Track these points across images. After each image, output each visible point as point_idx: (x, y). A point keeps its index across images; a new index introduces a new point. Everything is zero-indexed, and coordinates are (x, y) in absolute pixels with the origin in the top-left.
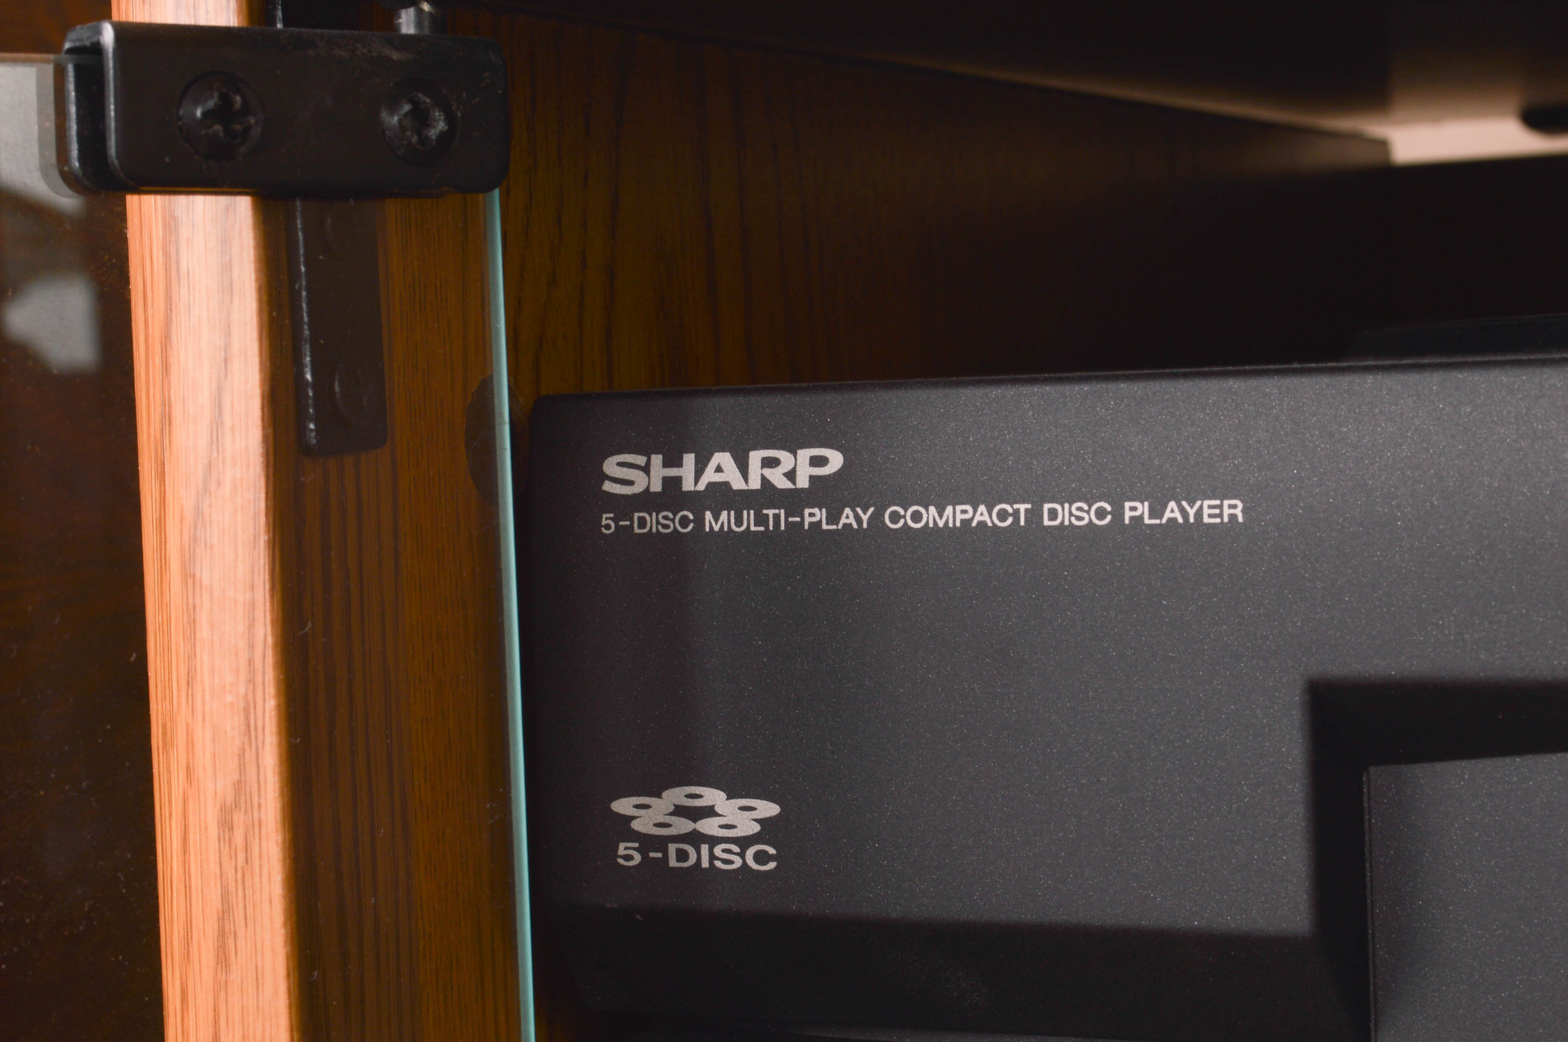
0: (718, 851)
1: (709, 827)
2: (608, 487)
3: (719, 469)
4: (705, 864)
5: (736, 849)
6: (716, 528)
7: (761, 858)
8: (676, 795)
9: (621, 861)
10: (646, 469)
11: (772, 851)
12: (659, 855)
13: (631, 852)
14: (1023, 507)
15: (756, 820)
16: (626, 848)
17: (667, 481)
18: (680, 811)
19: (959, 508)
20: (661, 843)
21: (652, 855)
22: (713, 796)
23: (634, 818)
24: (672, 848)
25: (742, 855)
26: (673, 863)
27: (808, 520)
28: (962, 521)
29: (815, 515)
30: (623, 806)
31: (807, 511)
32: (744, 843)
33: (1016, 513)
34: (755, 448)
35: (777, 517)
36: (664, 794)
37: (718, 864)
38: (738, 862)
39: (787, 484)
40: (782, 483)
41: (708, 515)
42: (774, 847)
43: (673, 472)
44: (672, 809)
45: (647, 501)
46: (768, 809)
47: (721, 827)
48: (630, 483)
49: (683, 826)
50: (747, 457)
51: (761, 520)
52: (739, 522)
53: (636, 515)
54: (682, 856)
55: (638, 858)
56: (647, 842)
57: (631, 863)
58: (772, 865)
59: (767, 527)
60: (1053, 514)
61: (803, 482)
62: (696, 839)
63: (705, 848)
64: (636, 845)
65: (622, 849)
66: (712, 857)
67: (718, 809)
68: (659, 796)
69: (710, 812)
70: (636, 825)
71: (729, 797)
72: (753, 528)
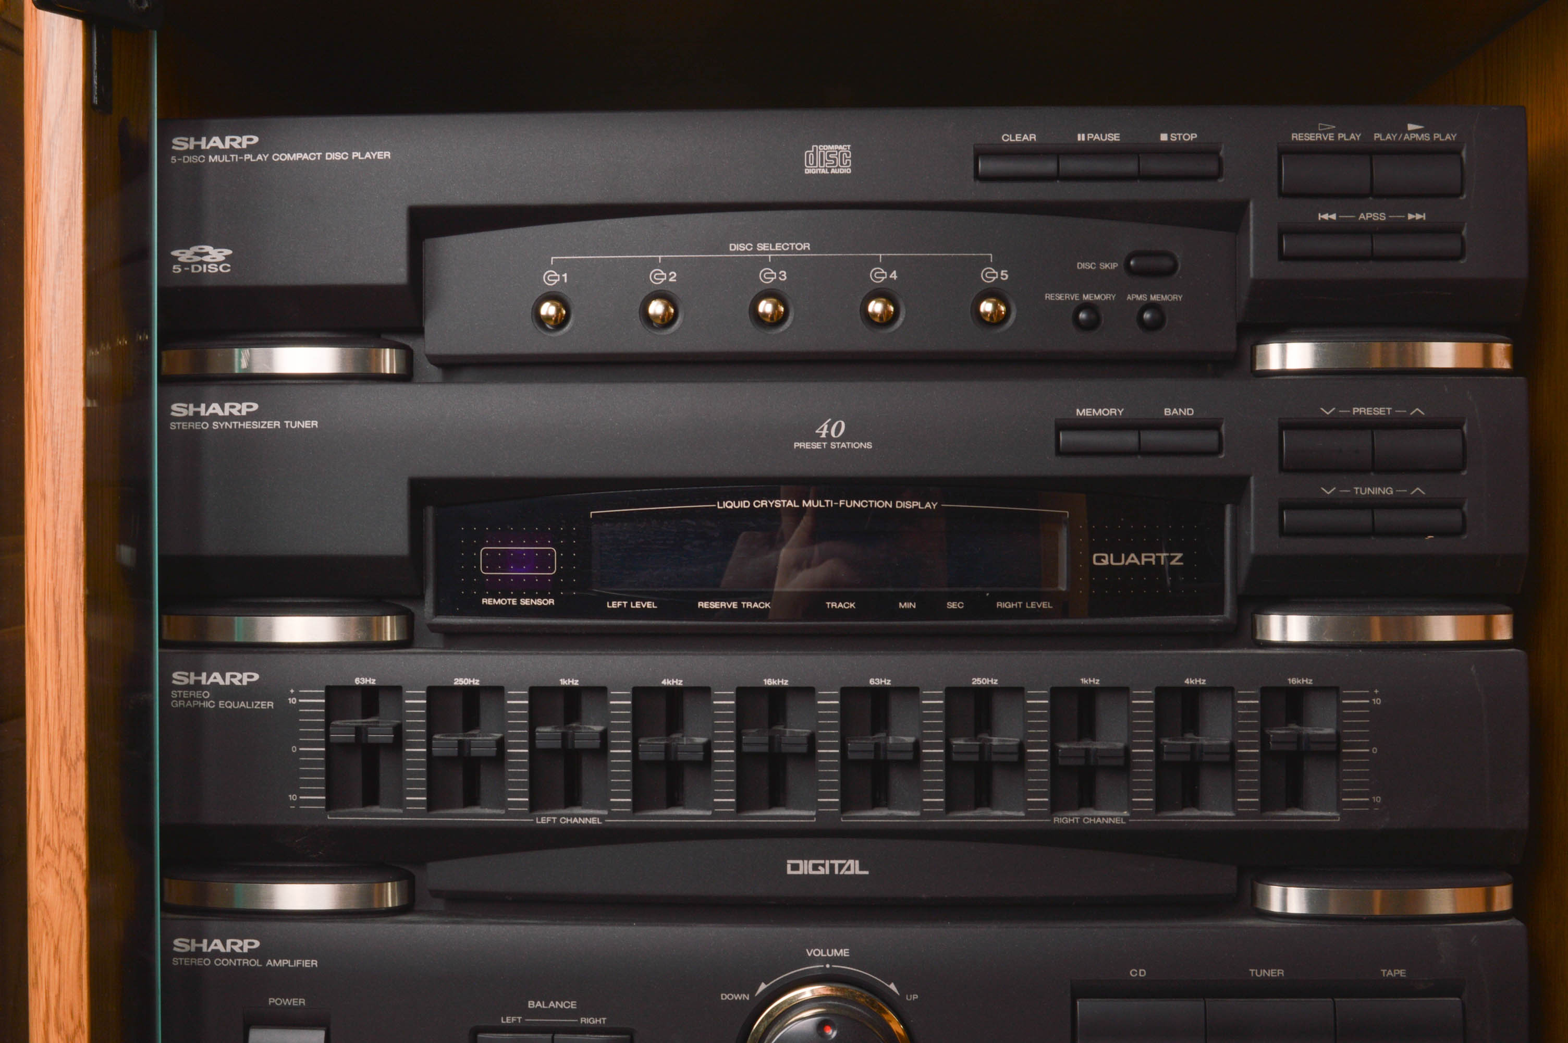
0: (209, 266)
1: (206, 259)
2: (174, 148)
3: (215, 142)
4: (205, 271)
5: (216, 265)
6: (213, 161)
7: (225, 268)
8: (195, 249)
9: (174, 272)
10: (188, 142)
11: (229, 266)
12: (188, 269)
13: (177, 268)
14: (319, 154)
15: (224, 256)
16: (176, 267)
17: (195, 146)
18: (196, 254)
19: (298, 154)
20: (189, 265)
21: (186, 269)
22: (208, 248)
23: (179, 257)
24: (193, 266)
25: (218, 267)
26: (193, 271)
27: (246, 158)
28: (299, 158)
29: (248, 157)
30: (175, 253)
31: (245, 155)
32: (219, 263)
33: (317, 156)
34: (227, 135)
35: (235, 157)
36: (191, 249)
37: (209, 271)
38: (216, 270)
39: (238, 147)
40: (237, 147)
41: (210, 157)
42: (230, 264)
43: (198, 143)
44: (193, 253)
45: (188, 152)
46: (228, 252)
47: (211, 258)
48: (182, 146)
49: (198, 259)
50: (225, 138)
51: (229, 158)
52: (221, 159)
53: (184, 157)
54: (196, 268)
55: (180, 270)
56: (184, 265)
57: (178, 272)
58: (229, 270)
59: (231, 160)
60: (329, 156)
61: (244, 146)
62: (201, 263)
63: (205, 266)
64: (180, 266)
65: (174, 267)
66: (207, 268)
67: (210, 253)
68: (189, 249)
69: (207, 254)
70: (180, 259)
71: (214, 249)
72: (226, 161)
